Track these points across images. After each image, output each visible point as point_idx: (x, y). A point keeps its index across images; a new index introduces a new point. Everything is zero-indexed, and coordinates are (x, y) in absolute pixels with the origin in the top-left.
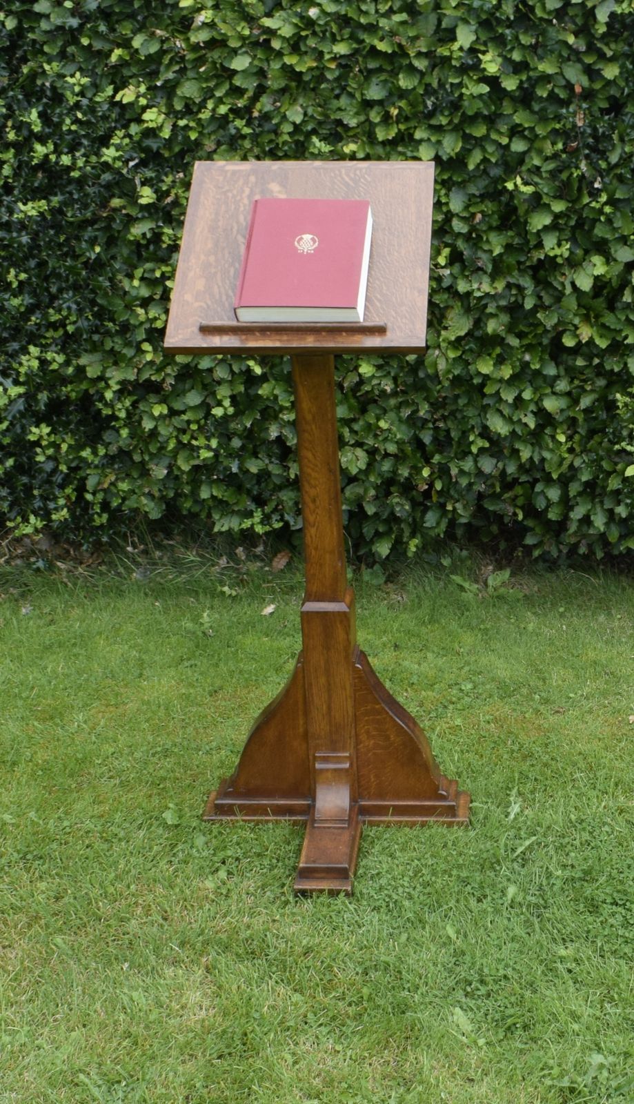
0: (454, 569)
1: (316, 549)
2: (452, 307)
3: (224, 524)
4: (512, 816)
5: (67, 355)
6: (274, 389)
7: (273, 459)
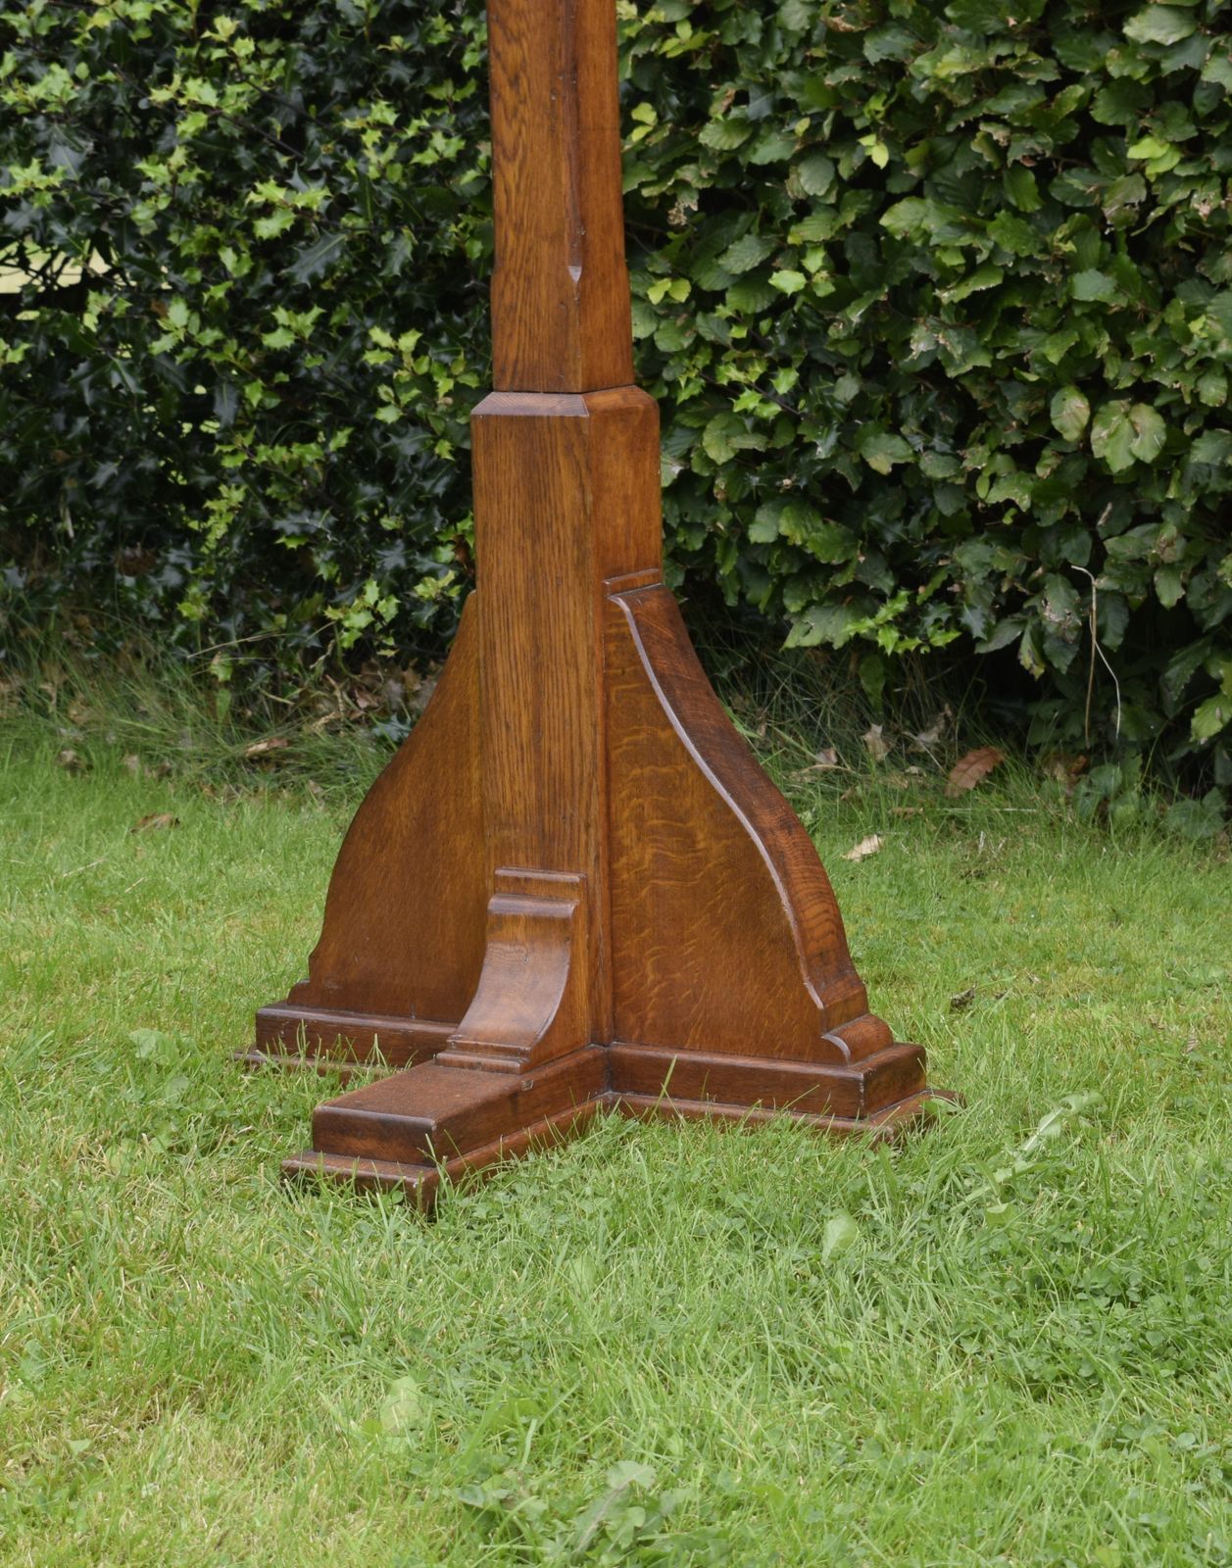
3: (810, 630)
7: (936, 441)
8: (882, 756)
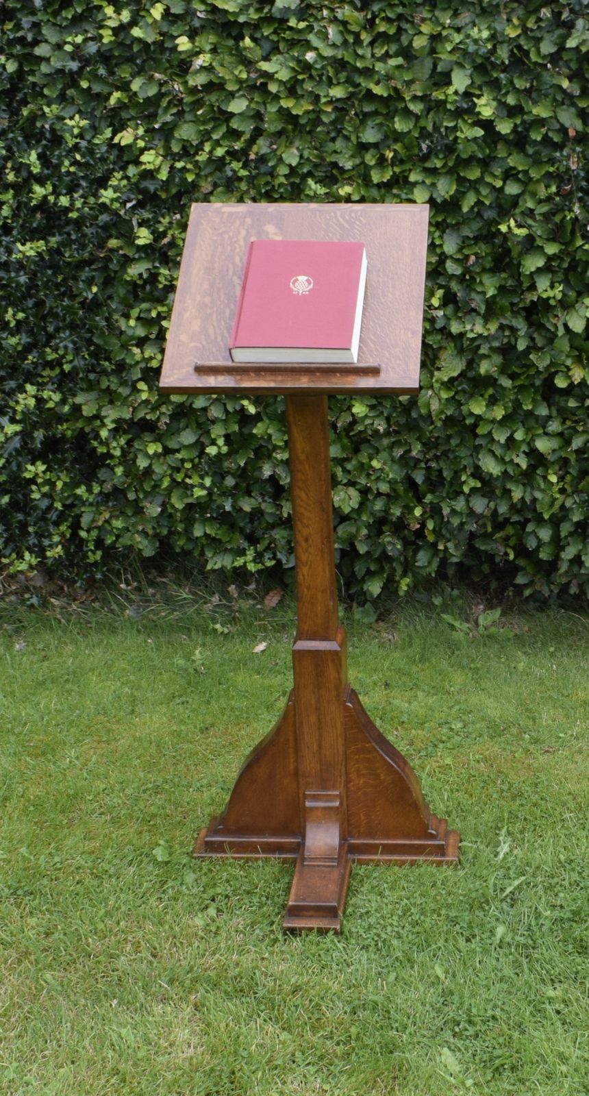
0: (445, 608)
1: (308, 588)
2: (445, 348)
3: (216, 562)
4: (501, 856)
5: (63, 393)
6: (268, 428)
7: (266, 498)
8: (235, 596)
